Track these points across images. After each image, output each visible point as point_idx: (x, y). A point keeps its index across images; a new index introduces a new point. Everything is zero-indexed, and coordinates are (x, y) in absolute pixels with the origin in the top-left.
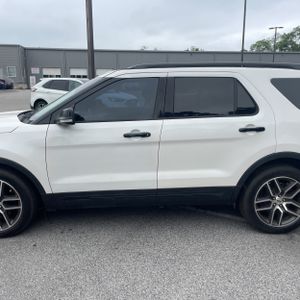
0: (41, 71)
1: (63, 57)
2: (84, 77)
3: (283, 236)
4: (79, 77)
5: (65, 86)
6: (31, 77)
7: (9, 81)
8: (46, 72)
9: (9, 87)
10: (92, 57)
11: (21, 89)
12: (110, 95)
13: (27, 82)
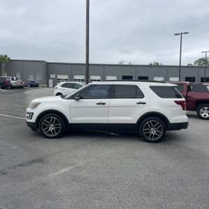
0: (56, 77)
1: (70, 68)
2: (83, 80)
3: (154, 144)
4: (79, 80)
5: (73, 86)
6: (50, 80)
7: (37, 82)
8: (59, 77)
9: (37, 86)
10: (88, 68)
11: (44, 87)
12: (96, 91)
13: (48, 83)
